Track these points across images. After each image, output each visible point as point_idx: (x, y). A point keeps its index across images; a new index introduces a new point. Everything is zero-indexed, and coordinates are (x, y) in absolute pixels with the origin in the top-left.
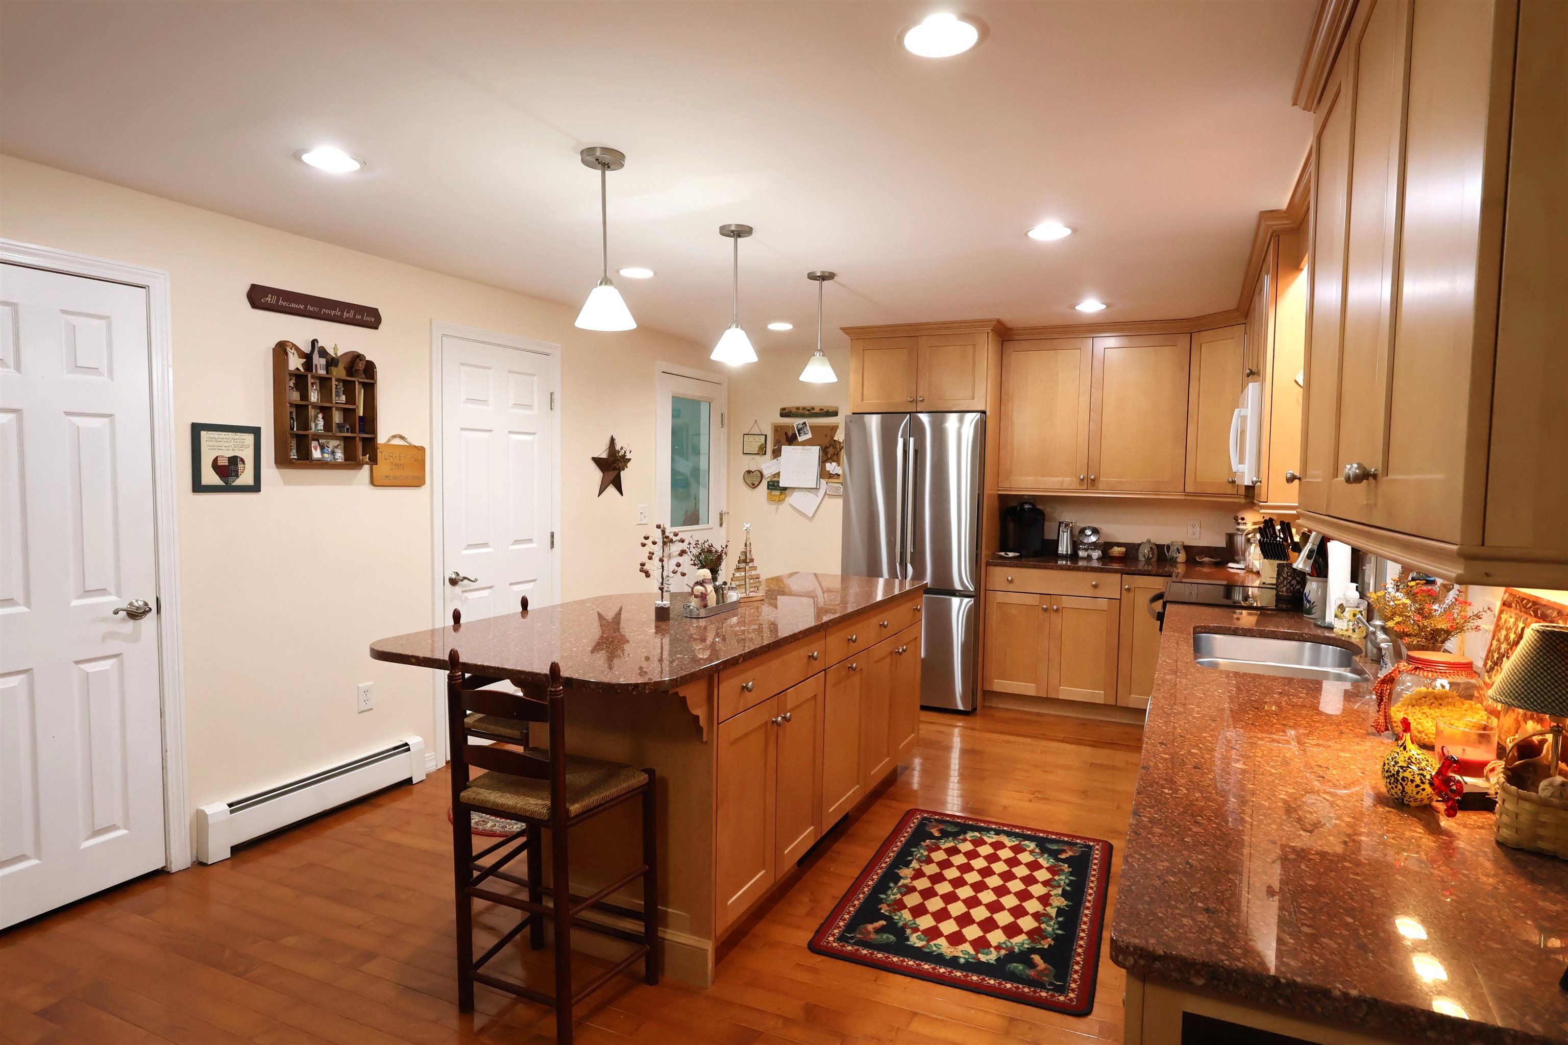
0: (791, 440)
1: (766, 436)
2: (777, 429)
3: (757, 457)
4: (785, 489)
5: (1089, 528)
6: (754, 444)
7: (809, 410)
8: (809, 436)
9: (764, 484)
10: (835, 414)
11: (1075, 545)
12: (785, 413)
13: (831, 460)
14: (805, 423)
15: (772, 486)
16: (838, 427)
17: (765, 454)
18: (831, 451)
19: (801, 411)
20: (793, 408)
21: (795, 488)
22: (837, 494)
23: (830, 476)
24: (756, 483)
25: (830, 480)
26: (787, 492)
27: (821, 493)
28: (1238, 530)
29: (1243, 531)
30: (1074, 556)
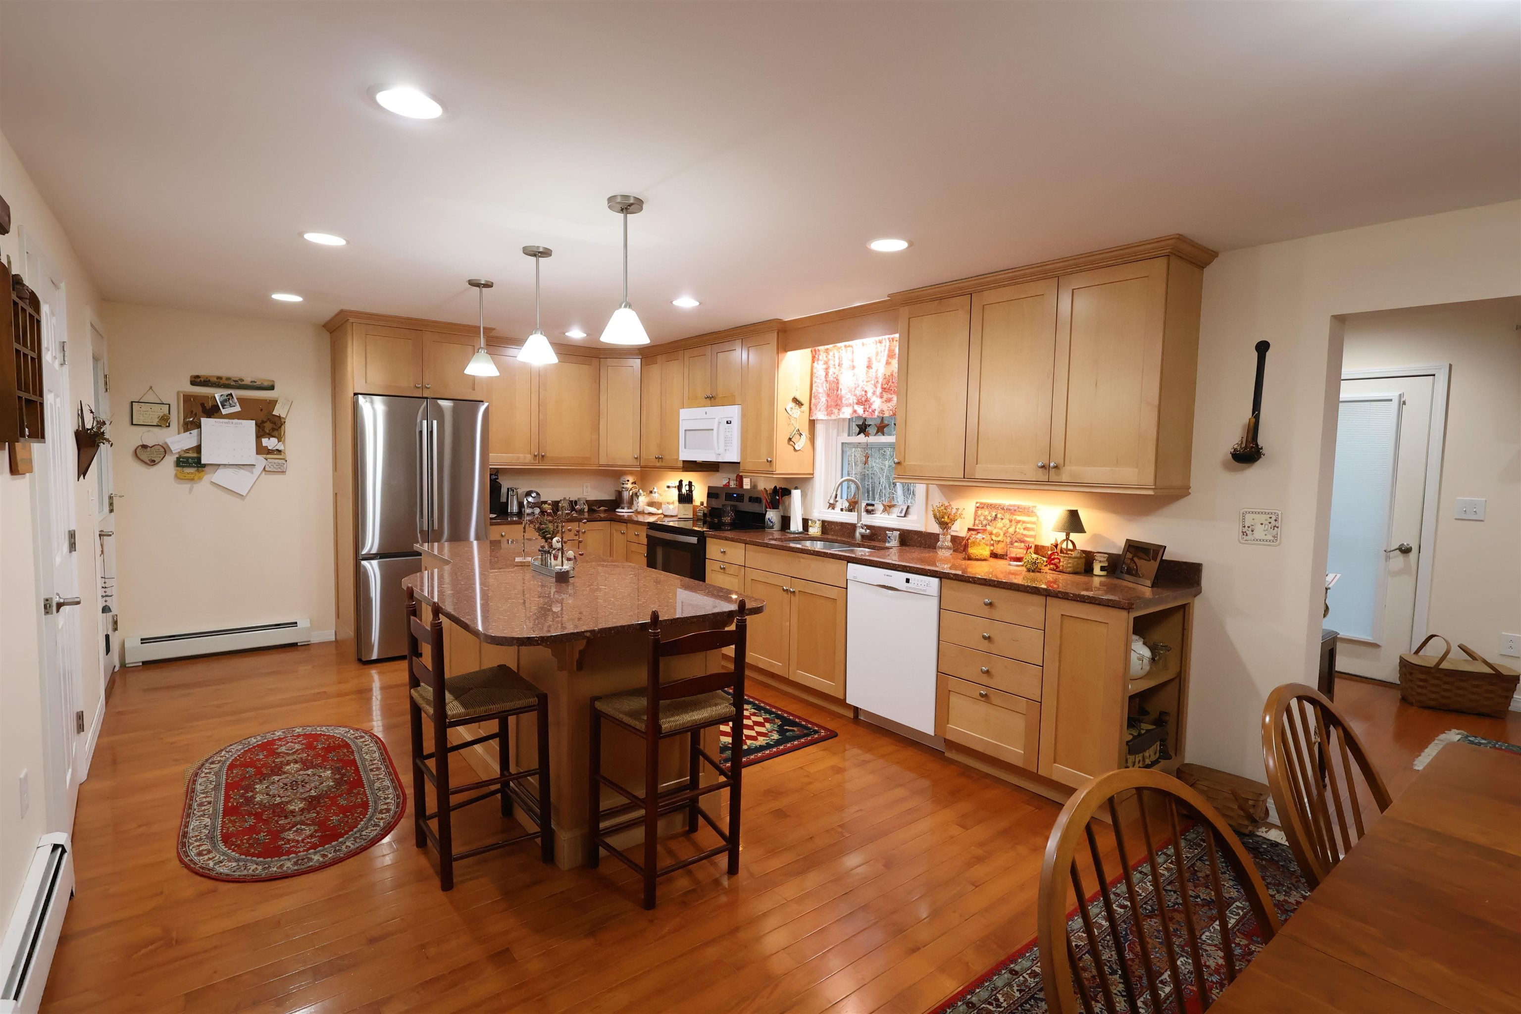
0: (213, 411)
1: (169, 405)
2: (188, 399)
3: (156, 429)
4: (205, 466)
5: (535, 492)
6: (154, 414)
7: (235, 381)
8: (238, 408)
9: (170, 460)
10: (272, 388)
11: (521, 505)
12: (196, 381)
13: (270, 435)
14: (231, 395)
15: (183, 462)
16: (277, 401)
17: (169, 426)
18: (268, 426)
19: (224, 381)
20: (213, 376)
21: (219, 465)
22: (279, 470)
23: (269, 452)
24: (157, 460)
25: (269, 456)
26: (206, 469)
27: (258, 469)
28: (623, 488)
29: (626, 488)
30: (520, 514)
